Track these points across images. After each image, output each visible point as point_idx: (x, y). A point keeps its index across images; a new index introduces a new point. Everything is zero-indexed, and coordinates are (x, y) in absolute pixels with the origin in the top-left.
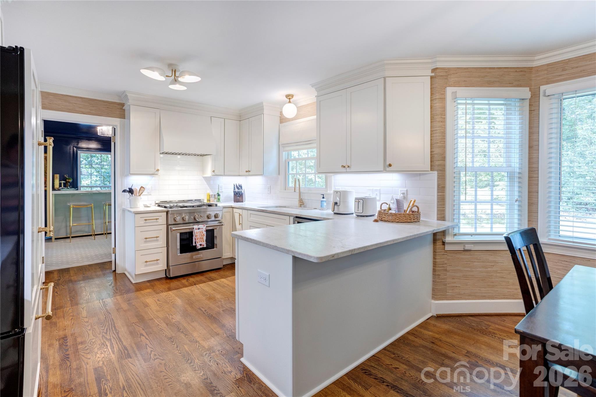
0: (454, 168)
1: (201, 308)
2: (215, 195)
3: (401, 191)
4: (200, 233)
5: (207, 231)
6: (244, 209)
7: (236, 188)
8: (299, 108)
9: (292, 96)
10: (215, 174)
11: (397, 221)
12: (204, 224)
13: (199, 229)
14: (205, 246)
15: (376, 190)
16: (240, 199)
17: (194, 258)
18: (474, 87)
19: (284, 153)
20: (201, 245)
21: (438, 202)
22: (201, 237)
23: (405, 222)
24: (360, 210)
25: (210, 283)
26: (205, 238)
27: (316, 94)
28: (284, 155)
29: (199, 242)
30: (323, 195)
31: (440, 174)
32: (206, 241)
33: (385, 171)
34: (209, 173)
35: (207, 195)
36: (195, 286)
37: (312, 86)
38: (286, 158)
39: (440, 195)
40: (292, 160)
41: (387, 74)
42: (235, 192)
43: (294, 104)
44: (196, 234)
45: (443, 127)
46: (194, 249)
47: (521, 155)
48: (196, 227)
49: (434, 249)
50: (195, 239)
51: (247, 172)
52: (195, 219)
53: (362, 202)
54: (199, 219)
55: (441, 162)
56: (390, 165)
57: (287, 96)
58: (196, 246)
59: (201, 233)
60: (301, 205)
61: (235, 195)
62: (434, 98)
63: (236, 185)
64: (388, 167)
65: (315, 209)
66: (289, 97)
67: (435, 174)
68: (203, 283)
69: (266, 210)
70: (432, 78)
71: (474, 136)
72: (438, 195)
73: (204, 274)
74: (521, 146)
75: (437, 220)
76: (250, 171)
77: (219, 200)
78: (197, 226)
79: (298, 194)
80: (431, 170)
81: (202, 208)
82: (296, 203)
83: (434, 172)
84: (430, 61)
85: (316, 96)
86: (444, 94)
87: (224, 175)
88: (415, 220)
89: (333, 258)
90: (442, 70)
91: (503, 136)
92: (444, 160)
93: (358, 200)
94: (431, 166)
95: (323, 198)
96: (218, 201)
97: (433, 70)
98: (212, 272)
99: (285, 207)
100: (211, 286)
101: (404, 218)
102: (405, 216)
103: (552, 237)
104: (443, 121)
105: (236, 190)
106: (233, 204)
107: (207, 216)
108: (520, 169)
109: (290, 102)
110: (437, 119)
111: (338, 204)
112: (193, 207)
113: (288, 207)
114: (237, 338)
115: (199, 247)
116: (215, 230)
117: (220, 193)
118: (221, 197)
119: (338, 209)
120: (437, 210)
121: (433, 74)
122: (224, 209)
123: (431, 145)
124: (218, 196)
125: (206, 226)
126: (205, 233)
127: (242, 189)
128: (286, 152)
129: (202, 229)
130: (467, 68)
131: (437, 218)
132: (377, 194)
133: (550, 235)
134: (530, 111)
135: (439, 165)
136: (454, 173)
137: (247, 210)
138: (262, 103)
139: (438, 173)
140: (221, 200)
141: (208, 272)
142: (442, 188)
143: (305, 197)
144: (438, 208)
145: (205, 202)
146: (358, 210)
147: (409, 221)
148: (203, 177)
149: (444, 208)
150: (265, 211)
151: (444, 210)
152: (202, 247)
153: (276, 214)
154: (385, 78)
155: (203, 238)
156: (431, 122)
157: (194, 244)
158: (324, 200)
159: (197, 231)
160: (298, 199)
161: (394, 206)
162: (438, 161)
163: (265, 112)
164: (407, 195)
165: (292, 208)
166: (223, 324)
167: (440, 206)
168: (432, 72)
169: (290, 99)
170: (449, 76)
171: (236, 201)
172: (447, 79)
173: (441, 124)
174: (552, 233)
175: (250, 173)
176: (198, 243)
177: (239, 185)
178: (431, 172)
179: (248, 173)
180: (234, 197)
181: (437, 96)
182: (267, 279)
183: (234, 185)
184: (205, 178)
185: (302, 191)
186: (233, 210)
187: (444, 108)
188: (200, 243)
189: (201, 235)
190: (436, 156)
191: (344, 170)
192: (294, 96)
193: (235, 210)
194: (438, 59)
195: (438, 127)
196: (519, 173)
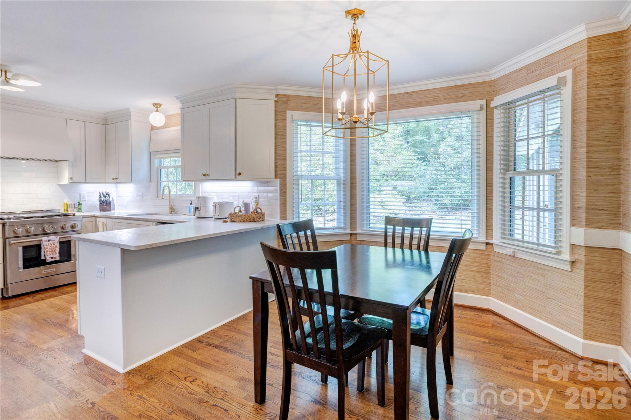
0: (293, 176)
1: (46, 319)
2: (74, 204)
3: (254, 195)
4: (51, 245)
5: (61, 243)
6: (108, 218)
7: (102, 196)
8: (167, 117)
9: (160, 105)
10: (73, 182)
11: (242, 221)
12: (56, 236)
13: (49, 241)
14: (58, 258)
15: (235, 196)
16: (107, 208)
17: (43, 272)
18: (309, 111)
19: (155, 160)
20: (52, 258)
21: (280, 204)
22: (52, 249)
23: (249, 222)
24: (217, 214)
25: (64, 296)
26: (58, 250)
27: (180, 106)
28: (156, 162)
29: (50, 255)
30: (191, 201)
31: (282, 182)
32: (60, 253)
33: (235, 179)
34: (66, 181)
35: (64, 205)
36: (42, 301)
37: (177, 98)
38: (158, 166)
39: (283, 199)
40: (164, 167)
41: (238, 95)
42: (101, 200)
43: (161, 113)
44: (45, 246)
45: (284, 143)
46: (44, 263)
47: (345, 166)
48: (44, 238)
49: (278, 243)
50: (44, 252)
51: (113, 179)
52: (44, 230)
53: (219, 206)
54: (49, 230)
55: (282, 172)
56: (240, 174)
57: (154, 105)
58: (45, 260)
59: (53, 245)
60: (172, 211)
61: (100, 203)
62: (277, 118)
63: (103, 193)
64: (239, 176)
65: (185, 214)
66: (156, 106)
67: (278, 181)
68: (53, 297)
69: (139, 218)
70: (276, 101)
71: (311, 151)
72: (280, 199)
73: (58, 289)
74: (345, 159)
75: (280, 219)
76: (117, 179)
77: (80, 209)
78: (47, 237)
79: (168, 201)
80: (275, 178)
81: (54, 218)
82: (167, 210)
83: (277, 180)
84: (273, 88)
85: (180, 108)
86: (285, 116)
87: (86, 183)
88: (257, 220)
89: (151, 247)
90: (283, 96)
91: (334, 151)
92: (286, 170)
93: (215, 205)
94: (275, 174)
95: (191, 204)
96: (79, 211)
97: (277, 96)
98: (67, 286)
99: (156, 214)
100: (63, 298)
101: (248, 218)
102: (249, 217)
103: (365, 229)
104: (284, 138)
105: (103, 198)
106: (98, 213)
107: (61, 227)
108: (344, 177)
109: (157, 111)
110: (279, 136)
111: (199, 209)
112: (42, 217)
113: (159, 214)
114: (79, 333)
115: (49, 260)
116: (71, 241)
117: (81, 202)
118: (83, 207)
119: (200, 213)
120: (280, 211)
121: (276, 99)
122: (83, 219)
123: (275, 157)
124: (79, 205)
125: (59, 237)
126: (58, 245)
127: (109, 197)
128: (158, 160)
129: (54, 240)
130: (304, 96)
131: (280, 218)
132: (236, 199)
133: (363, 227)
134: (350, 133)
135: (281, 174)
136: (294, 180)
137: (112, 218)
138: (128, 109)
139: (280, 181)
140: (82, 209)
141: (63, 287)
142: (283, 193)
143: (175, 204)
144: (280, 209)
145: (60, 212)
146: (215, 214)
147: (252, 220)
148: (58, 185)
149: (286, 209)
150: (129, 219)
151: (286, 211)
152: (53, 260)
153: (140, 221)
154: (235, 99)
155: (55, 251)
156: (275, 138)
157: (43, 258)
158: (192, 206)
159: (47, 243)
160: (169, 206)
161: (243, 209)
162: (280, 170)
163: (133, 118)
164: (259, 199)
165: (163, 215)
166: (70, 328)
167: (283, 208)
168: (276, 97)
169: (157, 107)
170: (289, 102)
171: (102, 209)
172: (287, 103)
173: (283, 140)
174: (365, 226)
175: (117, 181)
176: (48, 255)
177: (106, 193)
178: (276, 180)
179: (115, 181)
180: (100, 206)
181: (279, 117)
182: (103, 272)
183: (100, 194)
184: (60, 186)
185: (172, 197)
186: (96, 220)
187: (285, 128)
188: (52, 256)
189: (52, 247)
190: (279, 166)
191: (204, 178)
192: (162, 105)
193: (98, 219)
194: (279, 87)
195: (280, 143)
196: (344, 181)
